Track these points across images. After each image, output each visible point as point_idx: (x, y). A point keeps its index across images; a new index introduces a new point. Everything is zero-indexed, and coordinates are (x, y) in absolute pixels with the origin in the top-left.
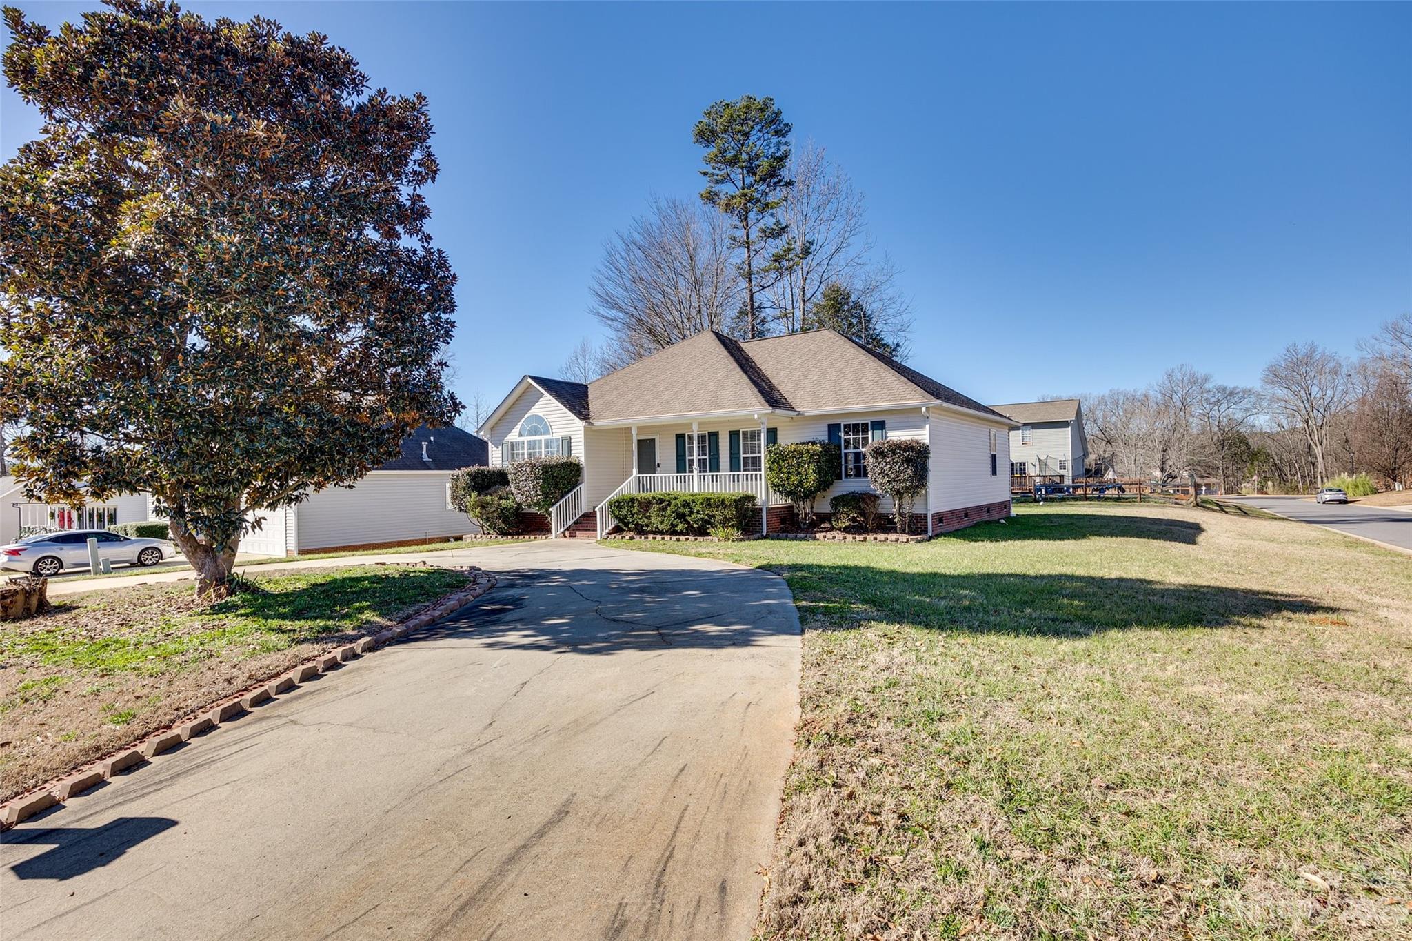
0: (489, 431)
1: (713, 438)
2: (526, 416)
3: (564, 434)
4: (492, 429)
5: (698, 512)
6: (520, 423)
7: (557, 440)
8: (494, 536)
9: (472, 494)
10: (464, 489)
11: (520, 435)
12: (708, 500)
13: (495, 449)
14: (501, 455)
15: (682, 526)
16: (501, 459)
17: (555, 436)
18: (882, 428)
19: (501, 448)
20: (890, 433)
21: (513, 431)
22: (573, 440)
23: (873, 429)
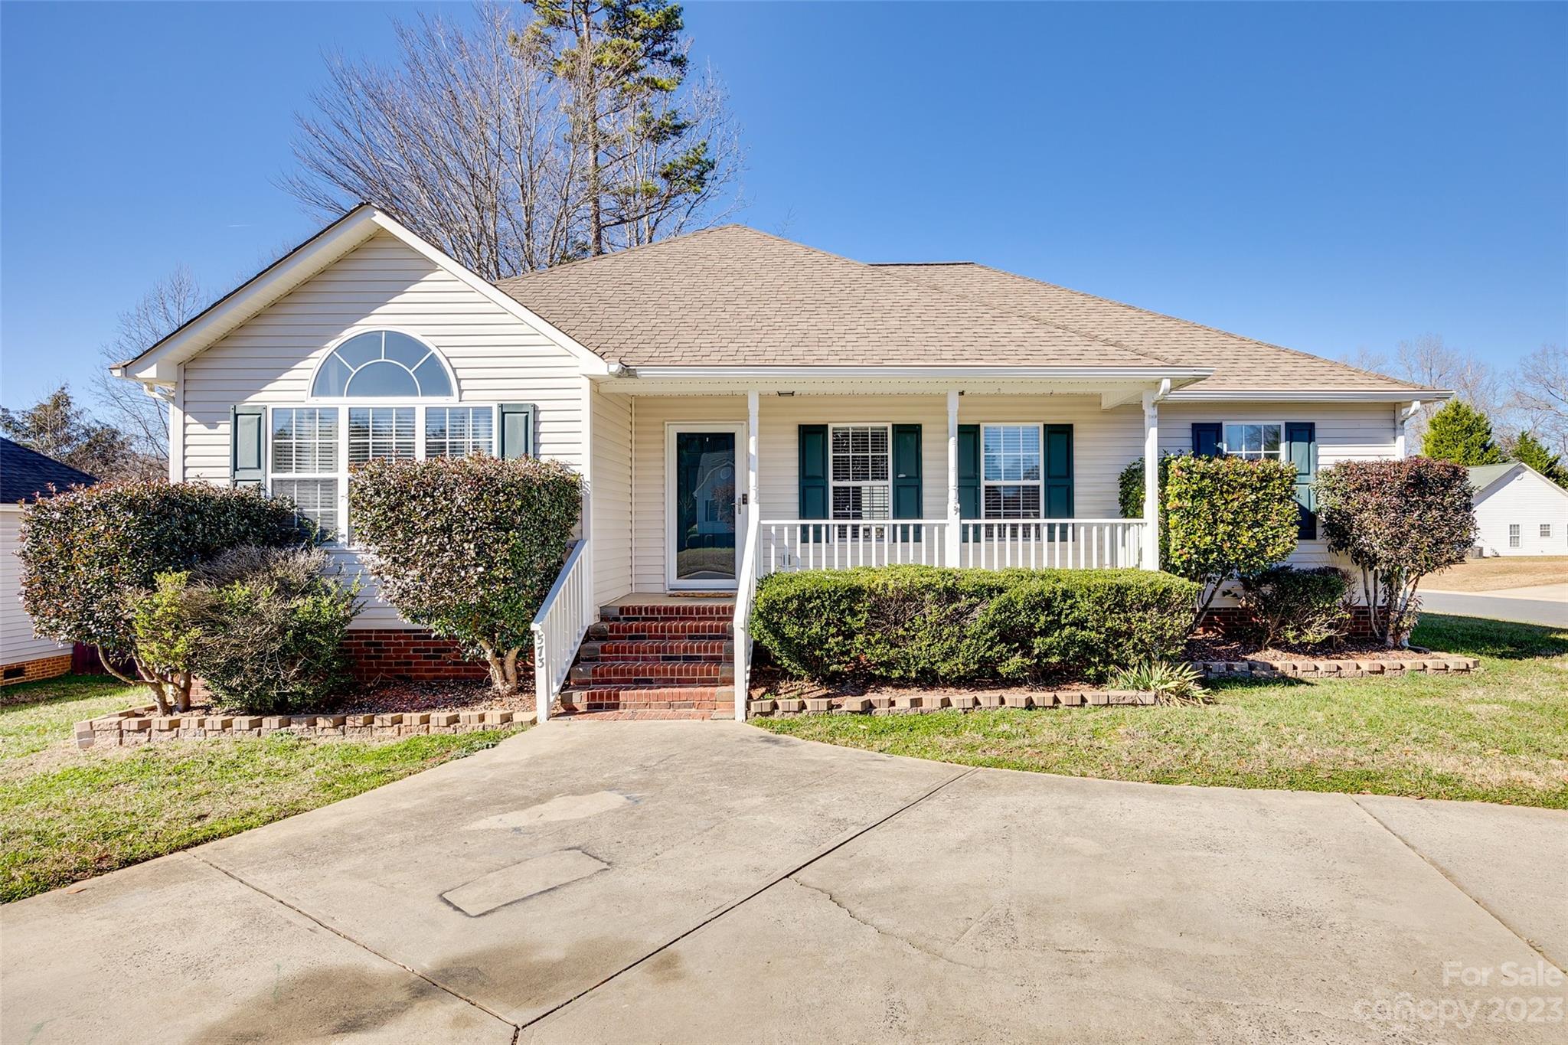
0: (173, 373)
1: (910, 439)
2: (348, 334)
3: (510, 397)
4: (187, 366)
5: (1081, 624)
6: (321, 354)
7: (483, 413)
8: (215, 720)
9: (163, 579)
10: (110, 559)
11: (320, 386)
12: (1121, 590)
13: (196, 428)
14: (228, 450)
15: (1016, 661)
16: (228, 461)
17: (473, 399)
18: (1311, 438)
19: (226, 428)
20: (1322, 450)
21: (285, 376)
22: (542, 417)
23: (1290, 438)
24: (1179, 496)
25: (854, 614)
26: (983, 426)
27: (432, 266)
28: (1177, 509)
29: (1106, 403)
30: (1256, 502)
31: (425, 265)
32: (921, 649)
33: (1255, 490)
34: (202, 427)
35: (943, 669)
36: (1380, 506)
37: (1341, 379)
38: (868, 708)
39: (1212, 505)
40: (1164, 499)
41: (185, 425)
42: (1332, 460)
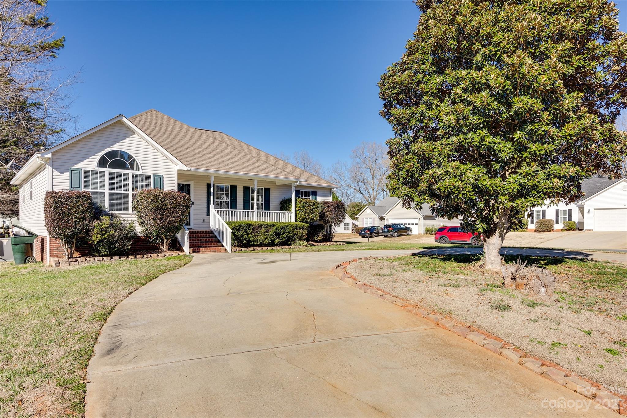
1: (233, 189)
2: (108, 150)
3: (156, 172)
4: (53, 154)
6: (100, 155)
7: (148, 176)
11: (100, 165)
14: (69, 181)
15: (277, 240)
16: (69, 185)
17: (145, 172)
18: (316, 195)
19: (67, 174)
20: (318, 198)
21: (87, 160)
22: (164, 179)
23: (312, 195)
24: (300, 207)
25: (249, 230)
26: (251, 187)
27: (133, 132)
28: (299, 210)
29: (277, 184)
30: (312, 209)
31: (132, 133)
32: (261, 238)
33: (313, 206)
34: (58, 173)
35: (265, 242)
36: (331, 211)
37: (322, 182)
38: (254, 250)
39: (305, 209)
40: (296, 207)
41: (53, 172)
42: (321, 200)
